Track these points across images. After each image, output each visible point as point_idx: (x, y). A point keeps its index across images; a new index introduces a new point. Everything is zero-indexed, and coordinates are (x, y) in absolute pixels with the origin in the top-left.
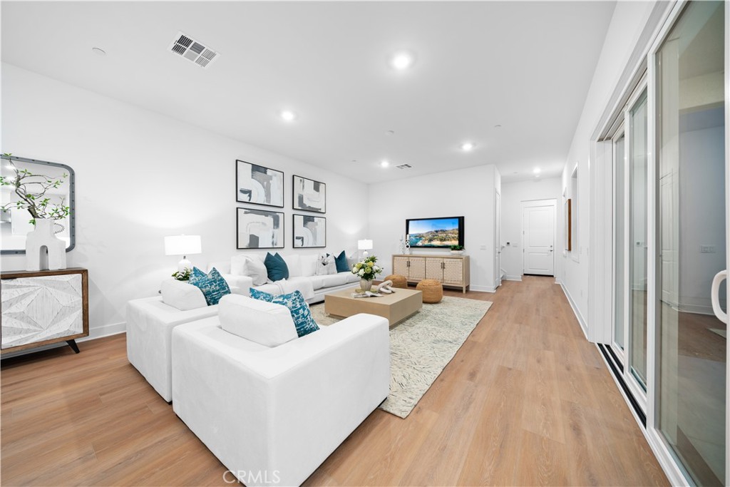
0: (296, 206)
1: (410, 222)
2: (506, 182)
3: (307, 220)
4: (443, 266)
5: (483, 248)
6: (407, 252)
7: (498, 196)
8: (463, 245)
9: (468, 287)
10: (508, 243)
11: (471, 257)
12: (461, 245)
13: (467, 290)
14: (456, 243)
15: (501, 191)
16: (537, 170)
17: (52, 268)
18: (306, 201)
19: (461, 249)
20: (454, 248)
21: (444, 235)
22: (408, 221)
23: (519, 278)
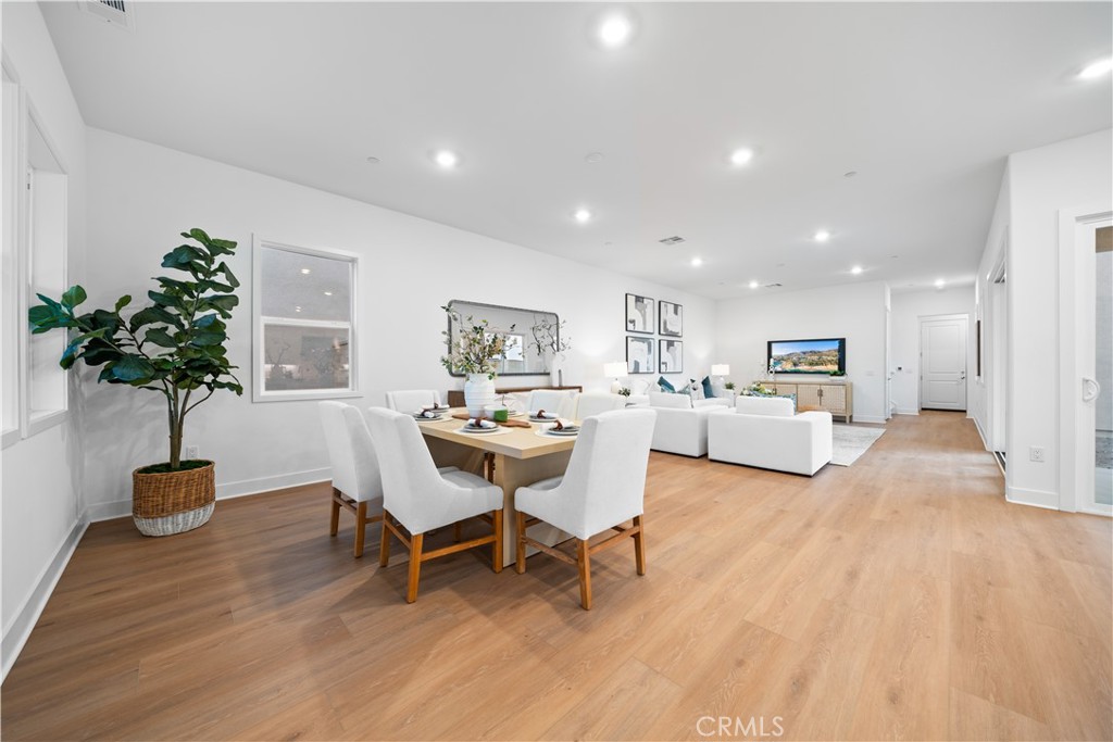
0: (662, 332)
1: (773, 345)
2: (896, 295)
3: (670, 344)
4: (820, 393)
5: (870, 374)
6: (771, 378)
7: (888, 314)
8: (844, 369)
9: (851, 417)
10: (900, 369)
11: (855, 383)
12: (842, 370)
13: (851, 421)
14: (835, 368)
15: (892, 307)
16: (940, 283)
17: (564, 385)
18: (669, 327)
19: (842, 375)
20: (835, 374)
21: (815, 358)
22: (770, 344)
23: (915, 411)
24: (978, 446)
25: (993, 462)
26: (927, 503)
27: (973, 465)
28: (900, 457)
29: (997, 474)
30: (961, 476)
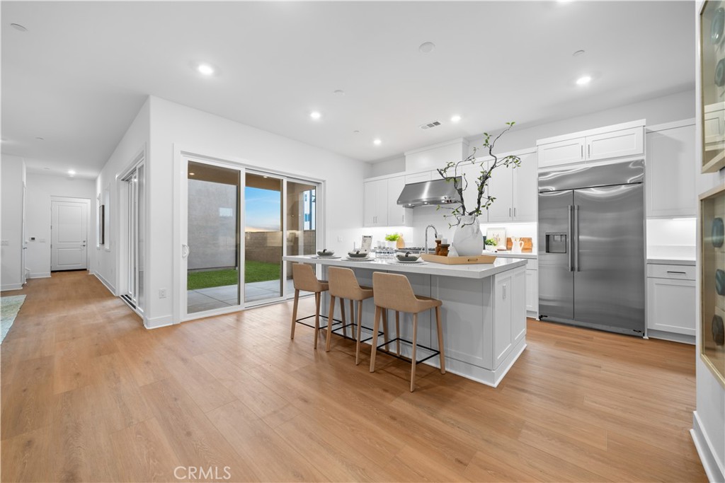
7: (24, 189)
23: (48, 275)
24: (106, 294)
25: (123, 304)
26: (99, 353)
27: (113, 309)
28: (52, 317)
29: (130, 312)
30: (110, 321)
